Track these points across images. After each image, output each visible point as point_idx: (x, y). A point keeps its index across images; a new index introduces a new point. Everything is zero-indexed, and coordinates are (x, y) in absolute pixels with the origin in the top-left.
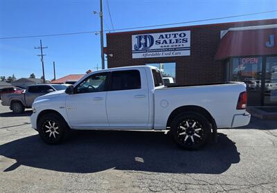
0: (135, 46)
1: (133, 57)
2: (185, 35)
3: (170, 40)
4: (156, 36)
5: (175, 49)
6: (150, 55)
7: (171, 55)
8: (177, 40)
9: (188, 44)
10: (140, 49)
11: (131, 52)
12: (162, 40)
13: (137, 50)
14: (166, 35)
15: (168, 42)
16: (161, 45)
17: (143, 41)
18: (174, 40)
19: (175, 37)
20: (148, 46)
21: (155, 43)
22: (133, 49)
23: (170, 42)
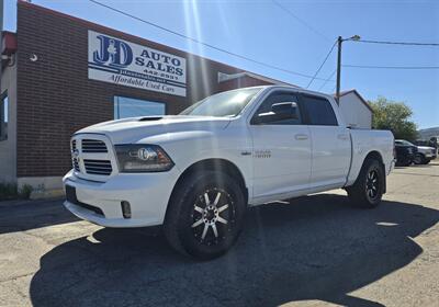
0: (95, 54)
1: (90, 77)
2: (179, 64)
3: (160, 65)
4: (137, 50)
5: (166, 82)
6: (124, 81)
7: (161, 90)
8: (168, 67)
9: (182, 79)
10: (107, 64)
11: (85, 65)
12: (146, 61)
13: (99, 65)
14: (153, 54)
15: (156, 66)
16: (144, 68)
17: (112, 49)
18: (164, 66)
19: (166, 61)
20: (122, 61)
21: (134, 60)
22: (91, 60)
23: (159, 68)
